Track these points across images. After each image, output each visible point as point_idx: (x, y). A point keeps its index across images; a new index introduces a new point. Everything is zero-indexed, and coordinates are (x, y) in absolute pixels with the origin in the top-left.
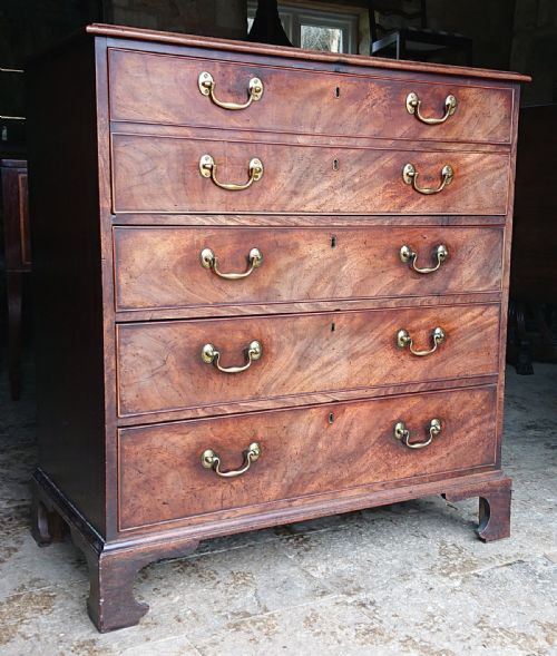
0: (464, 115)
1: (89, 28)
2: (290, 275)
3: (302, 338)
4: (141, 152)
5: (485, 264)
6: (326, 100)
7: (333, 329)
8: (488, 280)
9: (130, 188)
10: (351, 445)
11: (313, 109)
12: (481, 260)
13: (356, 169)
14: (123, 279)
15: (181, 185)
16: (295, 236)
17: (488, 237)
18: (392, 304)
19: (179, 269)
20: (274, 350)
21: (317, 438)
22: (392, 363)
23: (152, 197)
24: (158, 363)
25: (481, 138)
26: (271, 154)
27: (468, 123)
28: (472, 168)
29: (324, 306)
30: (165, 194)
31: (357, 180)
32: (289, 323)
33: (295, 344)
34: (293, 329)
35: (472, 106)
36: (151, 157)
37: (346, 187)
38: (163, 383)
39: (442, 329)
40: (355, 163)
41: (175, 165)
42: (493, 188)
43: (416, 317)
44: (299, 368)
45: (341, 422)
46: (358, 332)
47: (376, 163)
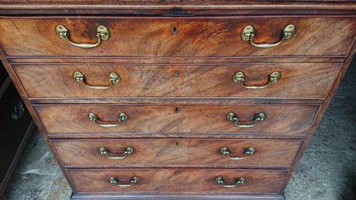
0: (302, 38)
2: (148, 123)
3: (158, 147)
4: (32, 72)
5: (298, 122)
6: (164, 36)
7: (177, 144)
8: (297, 129)
9: (34, 88)
10: (190, 180)
11: (154, 42)
12: (294, 120)
13: (192, 76)
14: (46, 124)
15: (65, 87)
16: (149, 108)
17: (304, 109)
18: (219, 136)
19: (77, 121)
20: (141, 150)
21: (170, 177)
23: (49, 92)
24: (77, 152)
25: (315, 53)
26: (124, 69)
27: (305, 43)
28: (300, 73)
29: (172, 136)
30: (56, 90)
31: (193, 82)
32: (149, 141)
33: (154, 149)
34: (152, 144)
35: (313, 31)
36: (40, 74)
37: (185, 85)
38: (82, 158)
39: (254, 148)
40: (192, 73)
41: (57, 77)
42: (318, 84)
43: (236, 142)
44: (157, 156)
45: (184, 174)
46: (194, 146)
47: (210, 72)
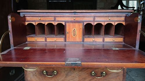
1: (18, 11)
7: (74, 70)
22: (90, 78)
24: (34, 73)
33: (65, 72)
38: (35, 77)
39: (105, 72)
